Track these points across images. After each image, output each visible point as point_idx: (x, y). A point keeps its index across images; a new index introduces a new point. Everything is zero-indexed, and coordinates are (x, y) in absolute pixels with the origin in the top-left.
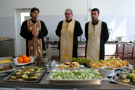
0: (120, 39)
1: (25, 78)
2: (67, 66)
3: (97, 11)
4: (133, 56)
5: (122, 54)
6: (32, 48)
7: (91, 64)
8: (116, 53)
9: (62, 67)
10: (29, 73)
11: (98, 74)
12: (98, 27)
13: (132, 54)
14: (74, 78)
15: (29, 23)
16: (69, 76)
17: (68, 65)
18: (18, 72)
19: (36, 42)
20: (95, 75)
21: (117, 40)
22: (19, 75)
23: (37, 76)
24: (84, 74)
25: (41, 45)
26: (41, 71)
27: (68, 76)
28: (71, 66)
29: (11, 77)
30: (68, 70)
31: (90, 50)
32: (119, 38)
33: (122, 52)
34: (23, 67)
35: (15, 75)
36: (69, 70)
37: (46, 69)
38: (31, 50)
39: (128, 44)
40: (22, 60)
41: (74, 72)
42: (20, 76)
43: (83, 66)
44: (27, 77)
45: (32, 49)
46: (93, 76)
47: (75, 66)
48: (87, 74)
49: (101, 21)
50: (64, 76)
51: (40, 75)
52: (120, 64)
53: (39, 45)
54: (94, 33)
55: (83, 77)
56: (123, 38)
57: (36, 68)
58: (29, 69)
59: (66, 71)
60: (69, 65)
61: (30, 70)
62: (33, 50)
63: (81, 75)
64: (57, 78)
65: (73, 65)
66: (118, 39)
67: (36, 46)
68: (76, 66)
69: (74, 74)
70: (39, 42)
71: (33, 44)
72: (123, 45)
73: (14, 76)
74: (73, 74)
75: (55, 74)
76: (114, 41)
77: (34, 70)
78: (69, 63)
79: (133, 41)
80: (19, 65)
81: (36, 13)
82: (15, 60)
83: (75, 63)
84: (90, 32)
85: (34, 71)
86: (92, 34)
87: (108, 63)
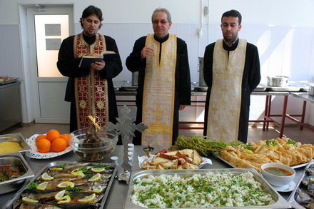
0: (277, 83)
1: (65, 204)
2: (170, 164)
3: (237, 18)
4: (305, 122)
5: (281, 118)
6: (83, 104)
7: (229, 154)
8: (266, 115)
9: (157, 166)
10: (72, 185)
11: (256, 187)
12: (238, 56)
13: (301, 118)
14: (198, 203)
15: (78, 43)
16: (183, 196)
17: (171, 158)
18: (42, 181)
19: (93, 90)
20: (250, 192)
21: (271, 84)
22: (47, 192)
23: (97, 194)
24: (222, 188)
25: (106, 97)
26: (102, 178)
27: (180, 195)
28: (179, 163)
29: (24, 199)
30: (173, 176)
31: (217, 112)
32: (274, 80)
33: (281, 114)
34: (52, 164)
35: (33, 191)
36: (176, 175)
37: (115, 171)
38: (81, 109)
39: (295, 95)
40: (47, 143)
41: (193, 181)
42: (48, 196)
43: (209, 161)
44: (68, 200)
45: (84, 107)
46: (244, 195)
47: (190, 162)
48: (227, 189)
49: (245, 41)
50: (168, 193)
51: (102, 189)
52: (300, 155)
53: (100, 97)
54: (227, 69)
55: (220, 197)
56: (285, 79)
57: (88, 168)
58: (71, 170)
59: (169, 176)
60: (175, 158)
61: (74, 173)
62: (85, 109)
63: (212, 190)
64: (152, 201)
65: (186, 159)
66: (271, 81)
67: (94, 100)
68: (191, 160)
69: (194, 186)
70: (100, 90)
71: (85, 94)
72: (284, 97)
73: (31, 196)
74: (190, 188)
75: (143, 188)
76: (263, 88)
77: (83, 175)
78: (173, 153)
79: (307, 88)
80: (40, 158)
81: (91, 21)
82: (29, 143)
83: (189, 152)
84: (217, 67)
85: (83, 179)
86: (223, 71)
87: (271, 152)
